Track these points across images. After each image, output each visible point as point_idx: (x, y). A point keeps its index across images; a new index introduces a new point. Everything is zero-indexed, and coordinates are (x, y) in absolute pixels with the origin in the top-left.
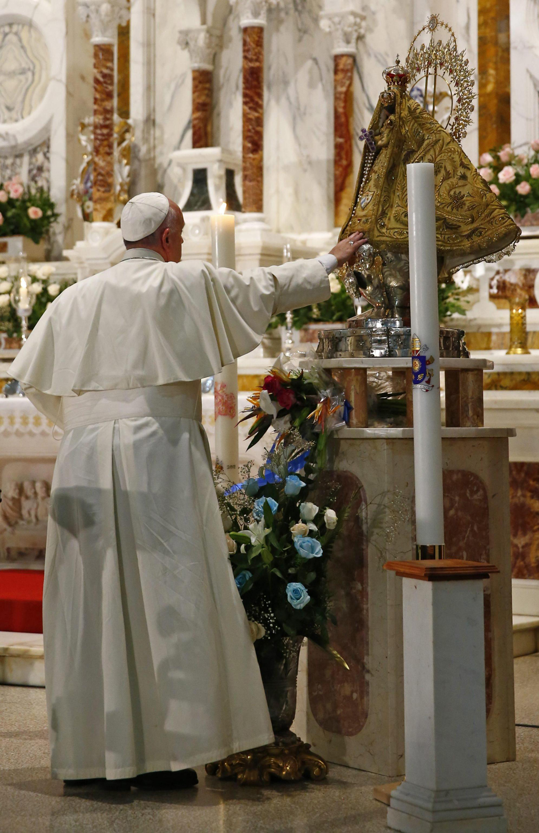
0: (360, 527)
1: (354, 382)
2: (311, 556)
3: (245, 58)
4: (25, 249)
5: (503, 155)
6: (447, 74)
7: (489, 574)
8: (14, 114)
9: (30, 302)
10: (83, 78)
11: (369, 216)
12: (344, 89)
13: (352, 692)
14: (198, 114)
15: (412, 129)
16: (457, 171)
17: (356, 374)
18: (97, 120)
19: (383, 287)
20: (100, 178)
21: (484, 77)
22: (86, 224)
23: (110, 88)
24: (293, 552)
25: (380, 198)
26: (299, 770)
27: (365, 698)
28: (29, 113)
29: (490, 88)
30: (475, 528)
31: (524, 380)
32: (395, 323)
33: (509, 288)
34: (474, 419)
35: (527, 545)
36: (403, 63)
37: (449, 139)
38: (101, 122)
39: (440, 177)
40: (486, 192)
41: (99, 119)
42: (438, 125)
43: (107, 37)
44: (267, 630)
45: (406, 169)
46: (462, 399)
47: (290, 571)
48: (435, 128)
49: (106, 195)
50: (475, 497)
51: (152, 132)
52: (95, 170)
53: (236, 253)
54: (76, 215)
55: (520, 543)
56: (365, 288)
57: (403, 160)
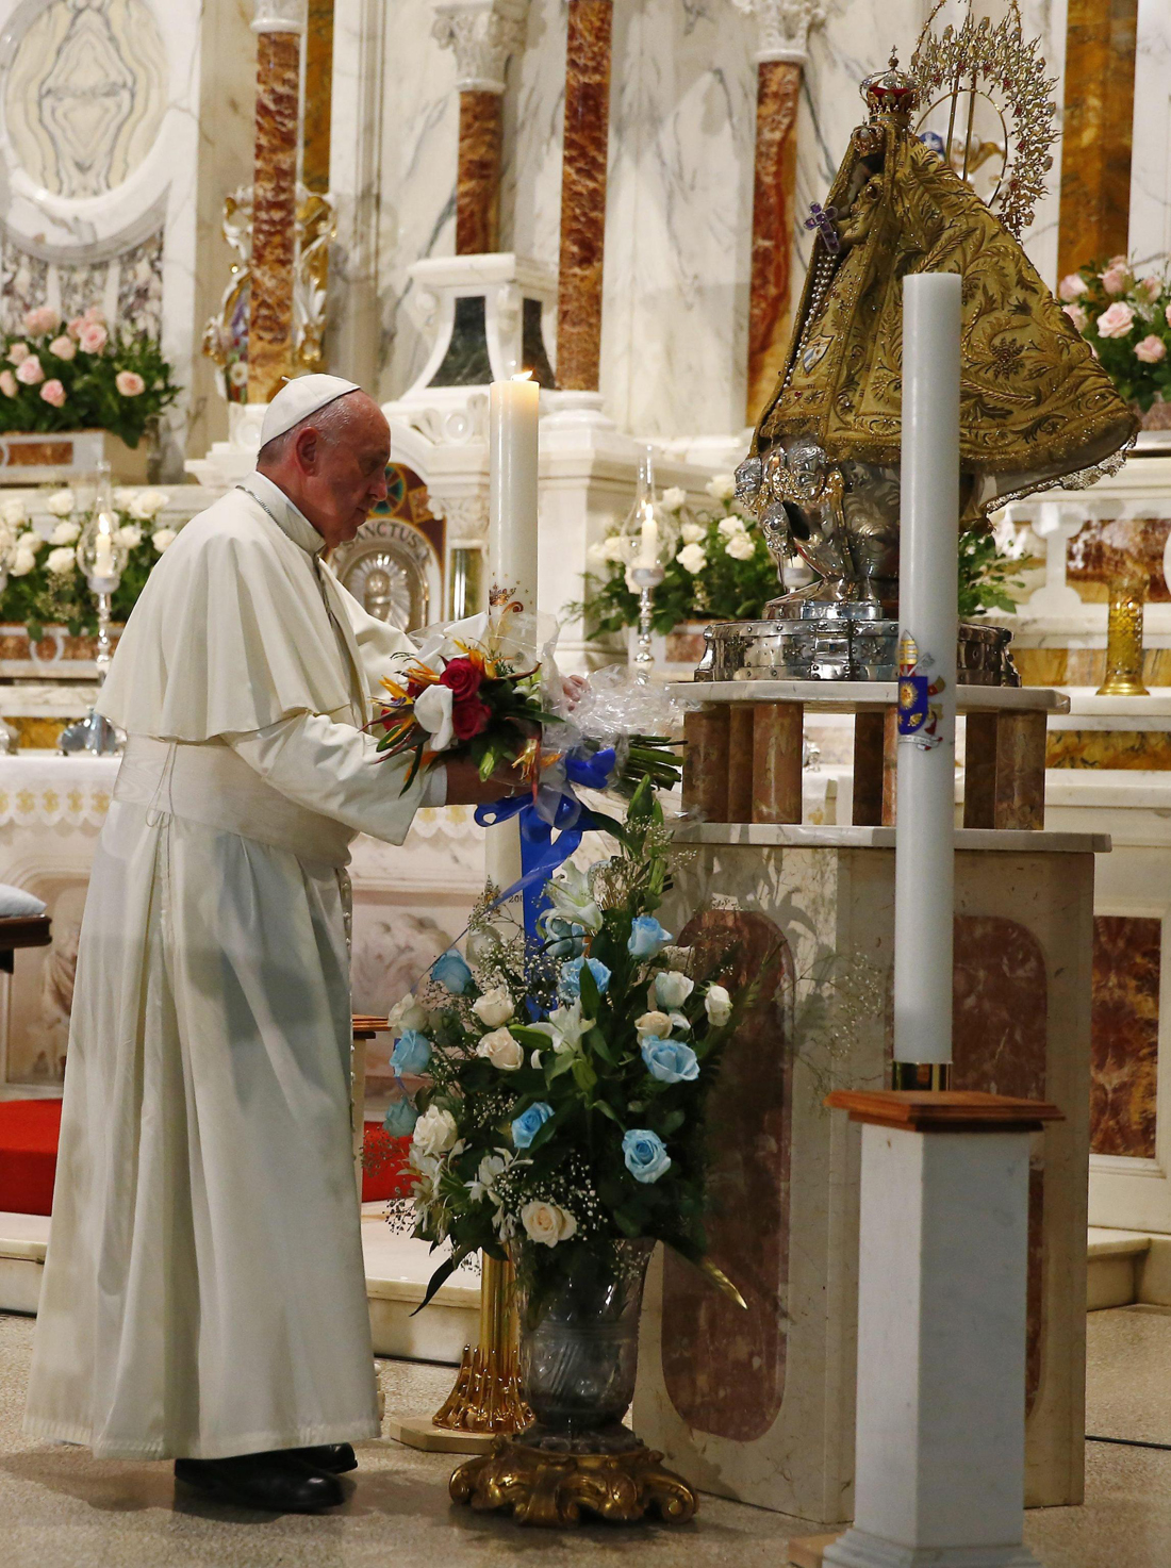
0: (778, 1027)
1: (776, 730)
2: (676, 1078)
3: (572, 63)
4: (107, 456)
5: (1109, 278)
6: (998, 89)
7: (1044, 1123)
8: (91, 179)
9: (116, 566)
10: (234, 106)
11: (820, 387)
12: (777, 135)
13: (751, 1355)
14: (470, 185)
15: (917, 205)
16: (1010, 296)
17: (781, 714)
18: (261, 192)
19: (844, 537)
20: (264, 312)
21: (1077, 113)
22: (233, 405)
23: (290, 124)
24: (640, 1068)
25: (845, 349)
26: (640, 1501)
27: (777, 1367)
28: (123, 178)
29: (1088, 136)
30: (1018, 1037)
31: (1132, 748)
32: (865, 611)
33: (1110, 559)
34: (1024, 815)
35: (1122, 1088)
36: (905, 67)
37: (996, 228)
38: (270, 195)
39: (974, 307)
40: (1069, 341)
41: (265, 190)
42: (972, 199)
43: (286, 17)
44: (581, 1223)
45: (901, 291)
46: (1001, 771)
47: (631, 1107)
48: (966, 205)
49: (276, 347)
50: (1020, 973)
51: (373, 221)
52: (254, 295)
53: (541, 473)
54: (214, 389)
55: (1110, 1084)
56: (805, 537)
57: (897, 270)
